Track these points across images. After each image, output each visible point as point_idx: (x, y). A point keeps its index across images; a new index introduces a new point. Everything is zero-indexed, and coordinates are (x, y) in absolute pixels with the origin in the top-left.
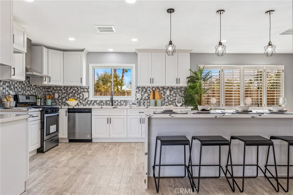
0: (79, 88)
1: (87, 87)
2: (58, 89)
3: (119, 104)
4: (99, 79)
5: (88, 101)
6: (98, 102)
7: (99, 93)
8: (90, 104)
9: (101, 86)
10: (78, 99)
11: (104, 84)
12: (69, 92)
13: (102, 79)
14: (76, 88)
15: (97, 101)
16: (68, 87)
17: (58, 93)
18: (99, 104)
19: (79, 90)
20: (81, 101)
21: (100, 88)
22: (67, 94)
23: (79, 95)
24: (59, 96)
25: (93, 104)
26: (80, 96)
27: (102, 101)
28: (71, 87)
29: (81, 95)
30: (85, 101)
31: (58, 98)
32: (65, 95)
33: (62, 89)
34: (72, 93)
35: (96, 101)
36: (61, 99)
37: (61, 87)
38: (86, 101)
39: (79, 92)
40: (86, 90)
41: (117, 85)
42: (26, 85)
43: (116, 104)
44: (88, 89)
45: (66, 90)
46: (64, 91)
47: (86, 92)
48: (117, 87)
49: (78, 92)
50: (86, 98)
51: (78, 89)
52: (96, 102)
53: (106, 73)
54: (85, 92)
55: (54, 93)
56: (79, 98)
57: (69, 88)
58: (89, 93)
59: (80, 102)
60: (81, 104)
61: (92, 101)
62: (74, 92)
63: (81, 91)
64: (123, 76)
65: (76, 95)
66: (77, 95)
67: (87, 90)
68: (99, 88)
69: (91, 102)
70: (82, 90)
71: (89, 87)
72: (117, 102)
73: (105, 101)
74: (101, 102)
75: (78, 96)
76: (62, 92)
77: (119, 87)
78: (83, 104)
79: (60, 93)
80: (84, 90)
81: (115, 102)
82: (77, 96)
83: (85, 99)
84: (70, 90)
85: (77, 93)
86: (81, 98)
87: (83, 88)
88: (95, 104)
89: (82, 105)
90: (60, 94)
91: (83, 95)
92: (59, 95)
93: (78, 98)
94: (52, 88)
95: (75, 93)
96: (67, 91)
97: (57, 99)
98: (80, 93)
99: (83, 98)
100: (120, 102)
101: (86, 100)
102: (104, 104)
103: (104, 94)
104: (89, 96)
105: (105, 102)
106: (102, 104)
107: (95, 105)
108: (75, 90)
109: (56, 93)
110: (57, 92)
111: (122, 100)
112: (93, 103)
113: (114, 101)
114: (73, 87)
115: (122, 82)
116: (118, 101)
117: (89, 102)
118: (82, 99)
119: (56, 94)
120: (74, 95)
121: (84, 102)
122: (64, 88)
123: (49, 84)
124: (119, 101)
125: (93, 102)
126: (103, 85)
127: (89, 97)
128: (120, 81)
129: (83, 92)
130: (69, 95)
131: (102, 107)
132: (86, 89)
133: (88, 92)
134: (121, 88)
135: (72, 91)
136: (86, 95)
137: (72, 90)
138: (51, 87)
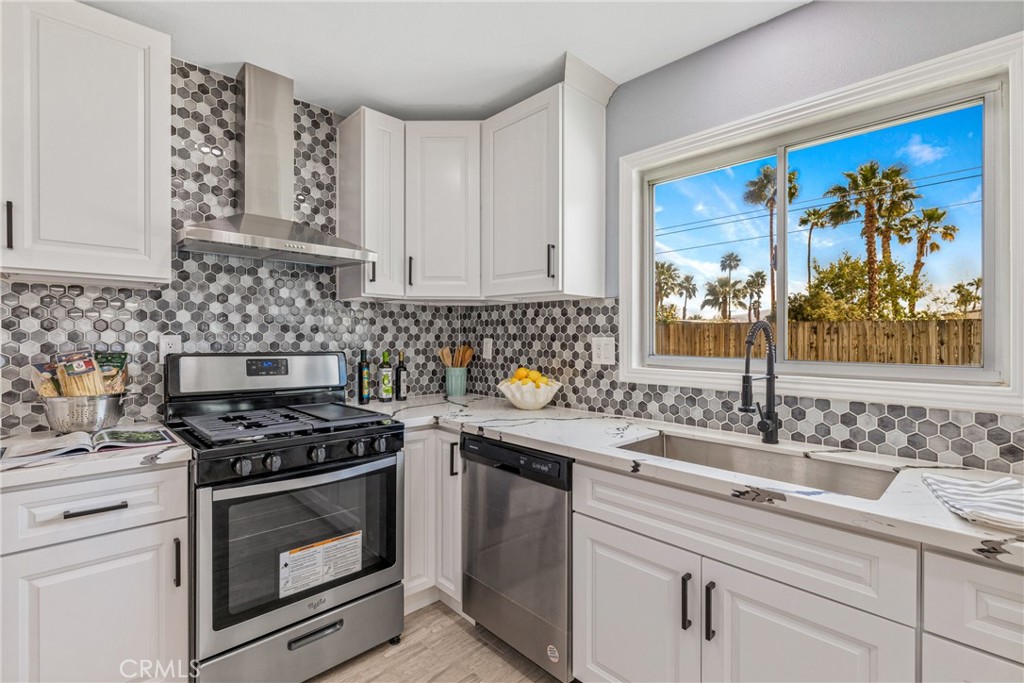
0: (572, 311)
1: (609, 303)
2: (495, 315)
3: (840, 432)
4: (821, 282)
5: (613, 385)
6: (669, 399)
7: (807, 324)
8: (623, 405)
9: (826, 302)
10: (568, 371)
11: (839, 296)
12: (531, 330)
13: (833, 279)
14: (557, 312)
15: (665, 388)
16: (527, 306)
17: (492, 336)
18: (674, 410)
19: (568, 321)
20: (579, 382)
21: (823, 310)
22: (523, 344)
23: (572, 348)
24: (497, 352)
25: (642, 406)
26: (576, 355)
27: (699, 391)
28: (540, 305)
29: (579, 347)
30: (596, 384)
31: (494, 359)
32: (517, 345)
33: (506, 315)
34: (540, 338)
35: (655, 392)
36: (503, 367)
37: (503, 308)
38: (605, 384)
39: (571, 330)
40: (601, 320)
41: (893, 296)
42: (300, 303)
43: (806, 427)
44: (615, 310)
45: (521, 321)
46: (512, 330)
47: (605, 332)
48: (895, 304)
49: (564, 329)
50: (605, 367)
51: (564, 313)
52: (659, 398)
53: (848, 259)
54: (596, 330)
55: (482, 337)
56: (572, 365)
57: (530, 313)
58: (617, 340)
59: (575, 391)
60: (580, 401)
61: (633, 387)
62: (550, 329)
63: (579, 328)
64: (919, 265)
65: (556, 346)
66: (563, 346)
67: (610, 320)
68: (819, 307)
69: (628, 395)
70: (584, 320)
71: (617, 301)
72: (814, 416)
73: (719, 393)
74: (692, 401)
75: (567, 355)
76: (506, 330)
77: (904, 303)
78: (588, 400)
79: (498, 338)
80: (592, 320)
81: (800, 415)
82: (561, 356)
83: (600, 376)
84: (533, 321)
85: (560, 340)
86: (580, 365)
87: (588, 311)
88: (653, 407)
89: (584, 405)
90: (500, 344)
91: (588, 347)
92: (494, 344)
93: (564, 363)
94: (474, 314)
95: (553, 339)
96: (524, 329)
97: (491, 366)
98: (575, 338)
99: (588, 365)
100: (847, 420)
101: (602, 382)
102: (707, 414)
103: (829, 329)
104: (617, 359)
105: (715, 406)
106: (697, 413)
107: (650, 417)
108: (554, 320)
109: (487, 336)
110: (489, 330)
111: (867, 400)
112: (641, 399)
113: (791, 401)
114: (547, 305)
115: (915, 286)
116: (823, 404)
117: (618, 395)
118: (584, 373)
119: (485, 340)
120: (550, 346)
121: (592, 392)
122: (512, 314)
123: (407, 294)
124: (839, 410)
125: (638, 397)
126: (836, 299)
127: (621, 364)
128: (908, 283)
129: (587, 330)
130: (530, 345)
131: (636, 467)
132: (605, 310)
133: (614, 329)
134: (912, 306)
135: (543, 329)
136: (602, 349)
137: (540, 322)
138: (472, 308)
